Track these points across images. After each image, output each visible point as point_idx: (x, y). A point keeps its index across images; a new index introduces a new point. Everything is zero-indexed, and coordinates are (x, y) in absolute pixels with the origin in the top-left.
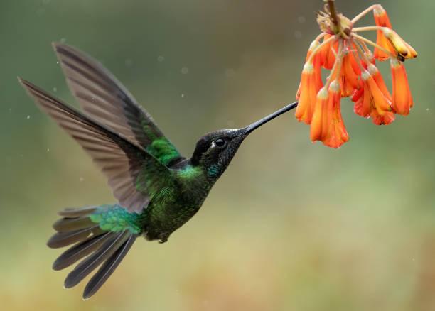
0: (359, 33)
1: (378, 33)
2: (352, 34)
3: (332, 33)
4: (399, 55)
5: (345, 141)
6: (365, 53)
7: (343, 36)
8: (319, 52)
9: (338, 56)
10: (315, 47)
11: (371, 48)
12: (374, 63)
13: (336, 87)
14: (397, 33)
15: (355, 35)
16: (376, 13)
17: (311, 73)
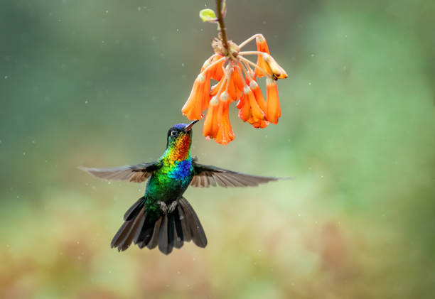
0: (244, 56)
1: (259, 57)
2: (239, 56)
3: (223, 55)
4: (273, 75)
5: (232, 140)
6: (248, 72)
7: (231, 58)
8: (210, 69)
9: (227, 70)
10: (208, 65)
11: (253, 68)
12: (255, 80)
13: (225, 97)
14: (275, 59)
15: (242, 58)
16: (258, 41)
17: (203, 82)
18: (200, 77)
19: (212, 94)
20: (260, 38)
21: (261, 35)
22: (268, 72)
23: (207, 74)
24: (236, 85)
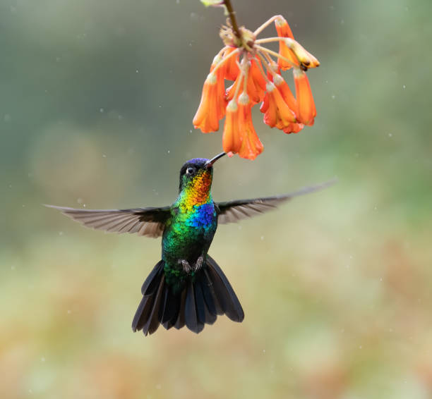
0: (262, 45)
2: (255, 46)
3: (235, 46)
4: (302, 65)
5: (260, 151)
6: (270, 64)
7: (246, 49)
8: (222, 66)
9: (242, 66)
10: (218, 61)
11: (275, 59)
12: (280, 73)
13: (245, 100)
14: (300, 43)
15: (259, 47)
16: (277, 24)
17: (214, 84)
18: (211, 78)
19: (228, 98)
20: (279, 20)
21: (281, 17)
22: (295, 61)
23: (218, 72)
24: (256, 83)
